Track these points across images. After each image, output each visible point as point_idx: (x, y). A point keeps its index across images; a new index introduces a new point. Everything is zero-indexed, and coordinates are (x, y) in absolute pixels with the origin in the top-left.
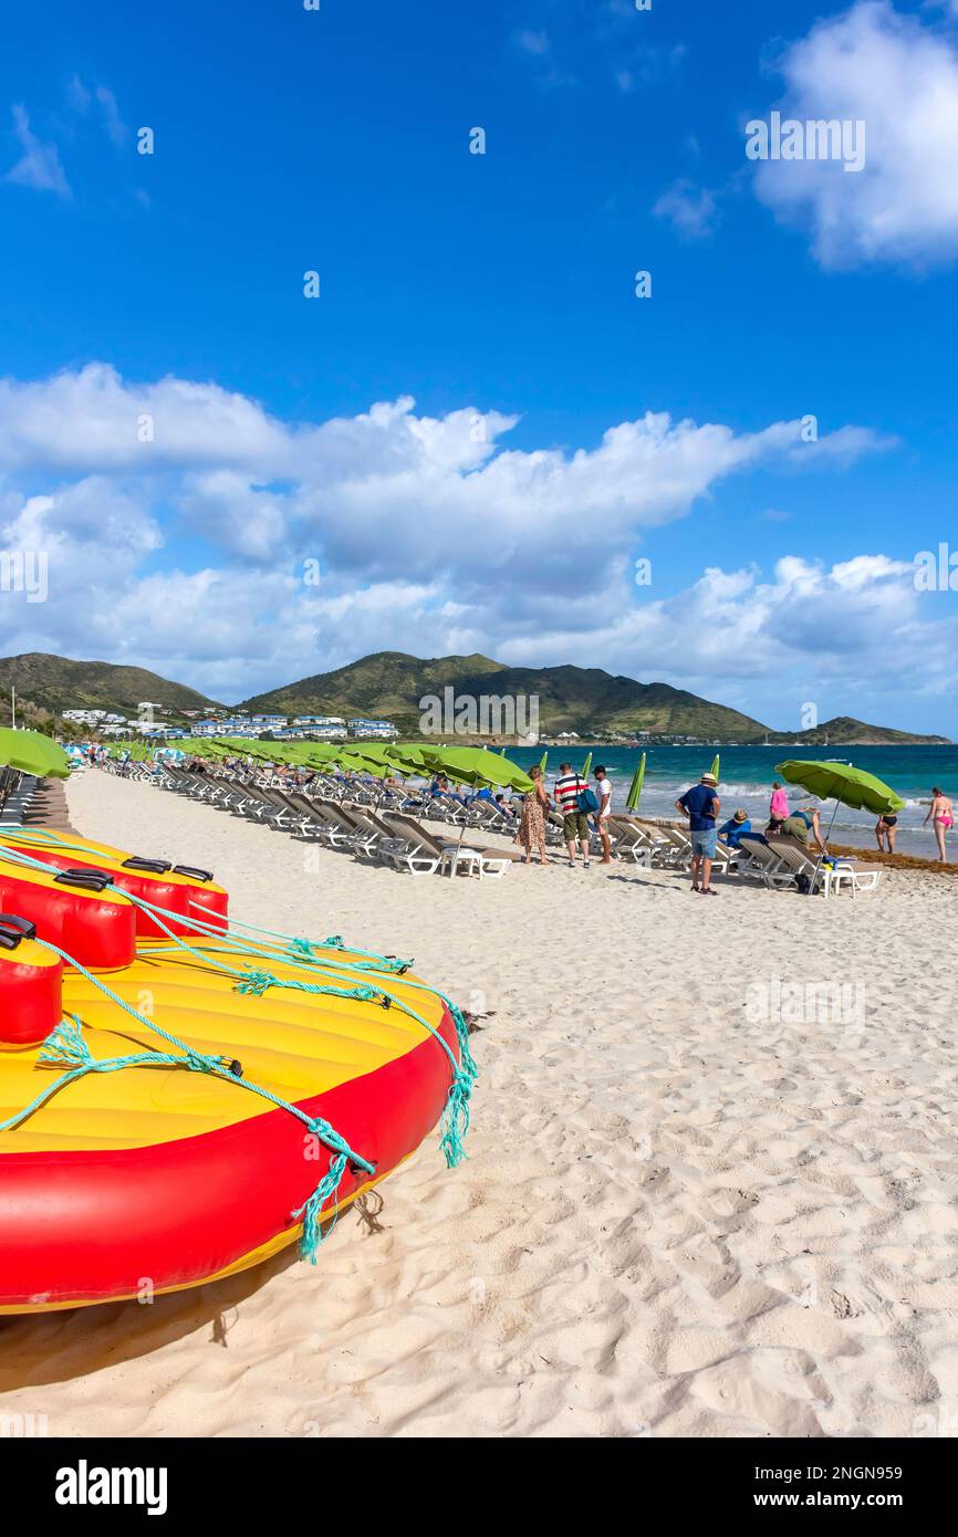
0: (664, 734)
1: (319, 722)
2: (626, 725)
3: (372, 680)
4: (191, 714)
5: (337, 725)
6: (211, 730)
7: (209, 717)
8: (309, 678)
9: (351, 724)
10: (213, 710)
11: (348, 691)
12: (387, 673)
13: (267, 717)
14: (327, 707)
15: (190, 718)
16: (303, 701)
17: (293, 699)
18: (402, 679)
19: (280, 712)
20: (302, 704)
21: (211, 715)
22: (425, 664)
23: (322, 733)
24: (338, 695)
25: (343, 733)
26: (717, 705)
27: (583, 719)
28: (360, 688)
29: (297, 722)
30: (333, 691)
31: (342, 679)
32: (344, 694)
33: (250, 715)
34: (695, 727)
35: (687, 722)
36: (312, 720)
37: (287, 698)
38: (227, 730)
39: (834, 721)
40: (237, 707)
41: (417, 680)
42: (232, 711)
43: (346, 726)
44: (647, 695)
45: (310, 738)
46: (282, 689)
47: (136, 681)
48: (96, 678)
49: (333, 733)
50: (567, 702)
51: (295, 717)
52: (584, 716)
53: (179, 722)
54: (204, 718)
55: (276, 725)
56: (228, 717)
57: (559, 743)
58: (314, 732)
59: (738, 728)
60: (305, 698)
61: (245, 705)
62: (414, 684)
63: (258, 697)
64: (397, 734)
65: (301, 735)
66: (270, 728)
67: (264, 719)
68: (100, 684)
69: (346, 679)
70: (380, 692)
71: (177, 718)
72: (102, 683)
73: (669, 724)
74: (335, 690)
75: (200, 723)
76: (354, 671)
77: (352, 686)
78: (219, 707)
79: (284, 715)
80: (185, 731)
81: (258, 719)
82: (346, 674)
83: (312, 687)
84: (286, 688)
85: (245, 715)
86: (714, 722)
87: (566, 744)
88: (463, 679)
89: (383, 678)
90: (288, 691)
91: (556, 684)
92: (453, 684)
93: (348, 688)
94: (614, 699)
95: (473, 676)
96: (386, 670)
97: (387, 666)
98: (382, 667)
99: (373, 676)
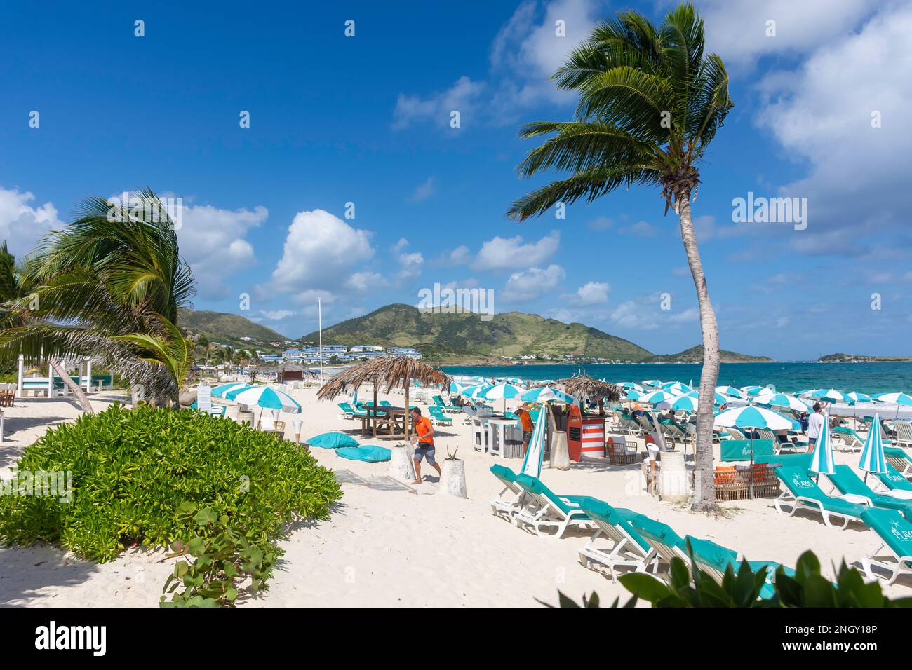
0: (582, 356)
1: (368, 349)
2: (557, 351)
3: (387, 322)
4: (277, 345)
5: (379, 351)
6: (296, 355)
8: (346, 321)
9: (389, 351)
11: (373, 329)
12: (397, 317)
14: (366, 339)
15: (276, 347)
16: (350, 336)
17: (343, 334)
18: (407, 321)
20: (350, 338)
21: (290, 346)
24: (364, 332)
25: (385, 356)
26: (615, 337)
27: (527, 347)
28: (380, 327)
29: (354, 350)
30: (363, 330)
31: (368, 322)
32: (370, 332)
34: (602, 352)
35: (597, 348)
36: (364, 348)
39: (696, 347)
41: (417, 322)
44: (569, 331)
46: (328, 329)
47: (234, 323)
48: (208, 322)
50: (516, 336)
51: (351, 347)
52: (528, 345)
54: (285, 347)
55: (340, 352)
57: (523, 363)
59: (630, 352)
60: (348, 334)
62: (415, 325)
63: (313, 334)
64: (422, 357)
65: (359, 359)
66: (336, 354)
67: (332, 348)
68: (211, 325)
69: (371, 322)
70: (392, 330)
72: (212, 325)
73: (585, 350)
74: (363, 329)
75: (287, 351)
76: (376, 316)
77: (375, 326)
78: (291, 340)
81: (327, 348)
82: (370, 319)
84: (331, 327)
86: (614, 348)
88: (447, 321)
89: (395, 321)
90: (332, 330)
91: (509, 324)
92: (441, 325)
93: (372, 327)
94: (547, 334)
95: (454, 319)
96: (396, 316)
97: (397, 313)
98: (394, 314)
99: (388, 319)
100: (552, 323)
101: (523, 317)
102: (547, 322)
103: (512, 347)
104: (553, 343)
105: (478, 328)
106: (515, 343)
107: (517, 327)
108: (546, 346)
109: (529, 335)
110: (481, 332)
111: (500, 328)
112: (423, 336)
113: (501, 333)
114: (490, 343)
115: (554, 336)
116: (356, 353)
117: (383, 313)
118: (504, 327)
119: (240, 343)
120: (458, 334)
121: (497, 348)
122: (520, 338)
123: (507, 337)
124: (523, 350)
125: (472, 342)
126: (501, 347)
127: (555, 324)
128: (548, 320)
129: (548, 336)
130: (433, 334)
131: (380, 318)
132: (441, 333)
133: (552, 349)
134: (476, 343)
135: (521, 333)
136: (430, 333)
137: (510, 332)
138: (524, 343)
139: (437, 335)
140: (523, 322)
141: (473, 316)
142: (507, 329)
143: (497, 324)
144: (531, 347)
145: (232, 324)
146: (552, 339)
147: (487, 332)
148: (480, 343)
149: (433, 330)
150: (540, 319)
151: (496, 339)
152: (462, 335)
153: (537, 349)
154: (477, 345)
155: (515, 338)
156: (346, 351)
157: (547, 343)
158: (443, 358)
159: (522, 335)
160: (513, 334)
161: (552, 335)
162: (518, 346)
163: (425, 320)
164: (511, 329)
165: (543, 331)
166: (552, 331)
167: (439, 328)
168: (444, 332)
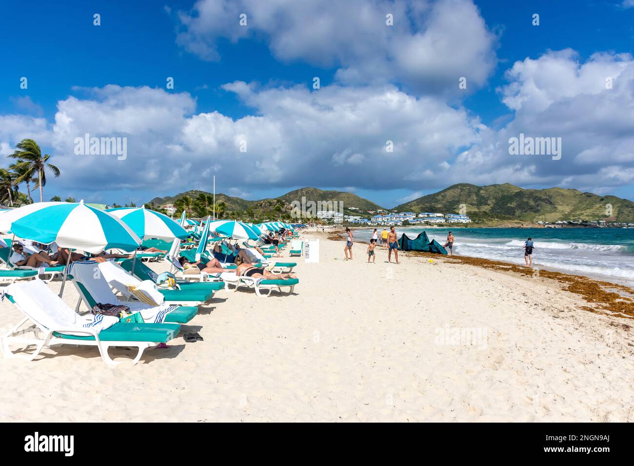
0: (614, 222)
1: (431, 216)
2: (591, 217)
3: (454, 197)
4: (371, 212)
6: (380, 220)
7: (379, 214)
10: (381, 211)
11: (443, 202)
12: (462, 193)
14: (434, 209)
15: (371, 214)
17: (418, 205)
18: (469, 196)
19: (412, 211)
21: (380, 213)
22: (480, 188)
23: (432, 221)
24: (439, 204)
25: (443, 221)
27: (566, 214)
28: (449, 200)
29: (420, 216)
30: (436, 202)
31: (440, 196)
32: (442, 204)
33: (398, 213)
35: (628, 216)
36: (428, 215)
37: (415, 205)
38: (388, 219)
40: (392, 209)
41: (477, 196)
42: (390, 211)
44: (603, 201)
45: (427, 223)
47: (348, 198)
49: (438, 221)
50: (557, 206)
51: (419, 213)
52: (566, 213)
53: (366, 216)
54: (378, 214)
55: (410, 217)
56: (388, 214)
57: (557, 227)
61: (396, 209)
62: (475, 198)
63: (402, 205)
64: (471, 221)
65: (423, 222)
66: (408, 218)
67: (405, 214)
69: (442, 196)
70: (458, 202)
71: (365, 214)
73: (617, 217)
75: (375, 216)
76: (446, 192)
77: (445, 200)
78: (384, 209)
79: (415, 212)
80: (368, 220)
81: (402, 214)
82: (442, 194)
83: (426, 200)
84: (414, 201)
85: (396, 213)
87: (560, 227)
88: (500, 195)
89: (460, 195)
90: (415, 202)
91: (550, 197)
92: (495, 198)
93: (443, 201)
94: (584, 204)
95: (506, 194)
96: (461, 191)
97: (462, 190)
98: (459, 190)
99: (455, 195)
100: (588, 196)
101: (562, 191)
102: (583, 195)
103: (553, 214)
104: (589, 212)
105: (525, 200)
106: (555, 211)
107: (558, 199)
108: (582, 214)
109: (568, 205)
110: (527, 203)
111: (543, 200)
112: (481, 207)
113: (544, 204)
114: (534, 212)
115: (590, 206)
116: (422, 218)
117: (452, 190)
118: (546, 199)
119: (348, 211)
120: (509, 205)
121: (539, 216)
122: (560, 208)
123: (549, 207)
124: (562, 217)
125: (520, 211)
126: (544, 214)
127: (590, 196)
128: (584, 193)
129: (585, 206)
130: (489, 205)
131: (449, 194)
132: (495, 204)
133: (587, 216)
134: (523, 212)
135: (561, 203)
136: (487, 204)
137: (551, 203)
138: (563, 211)
139: (492, 206)
140: (563, 195)
141: (521, 191)
142: (549, 201)
143: (541, 197)
144: (569, 214)
145: (347, 199)
146: (587, 209)
147: (532, 203)
148: (526, 212)
149: (489, 202)
150: (577, 193)
151: (539, 208)
152: (512, 206)
153: (574, 216)
154: (523, 213)
155: (556, 208)
156: (415, 217)
157: (583, 212)
158: (487, 222)
159: (561, 205)
160: (554, 204)
161: (588, 205)
162: (558, 214)
163: (483, 195)
164: (552, 201)
165: (580, 202)
166: (588, 202)
167: (494, 201)
168: (497, 203)
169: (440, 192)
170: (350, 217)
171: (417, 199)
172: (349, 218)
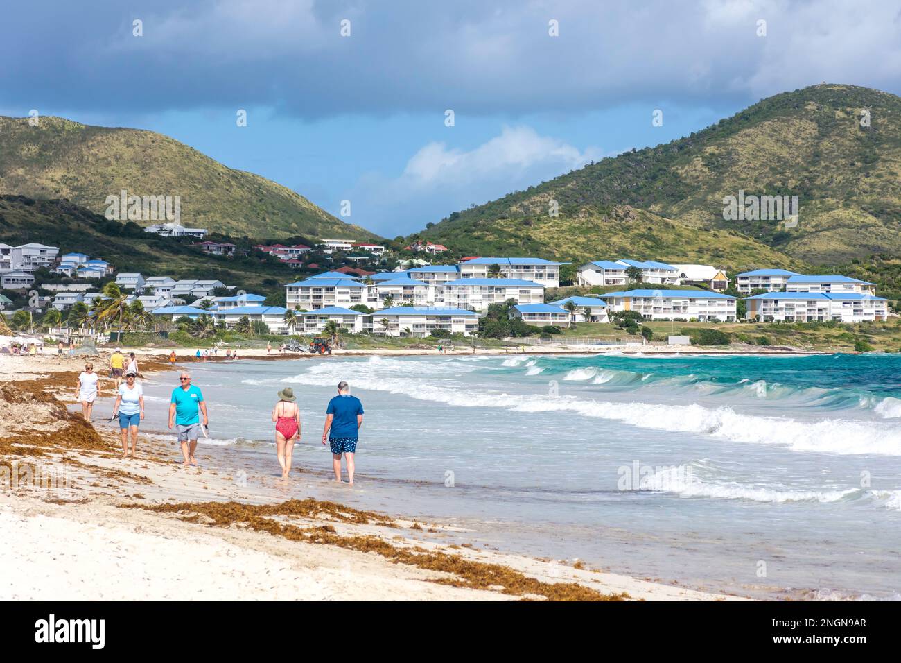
5: (703, 285)
9: (744, 285)
10: (346, 245)
12: (825, 144)
13: (502, 261)
14: (669, 237)
16: (597, 220)
17: (568, 214)
23: (662, 312)
24: (692, 207)
25: (722, 310)
29: (590, 277)
31: (699, 163)
36: (633, 273)
38: (388, 299)
43: (731, 291)
46: (532, 191)
49: (694, 310)
51: (578, 265)
56: (390, 266)
58: (640, 307)
60: (605, 211)
61: (433, 232)
63: (468, 213)
64: (887, 314)
65: (604, 315)
66: (511, 293)
67: (495, 270)
69: (710, 162)
75: (313, 280)
80: (268, 305)
81: (476, 268)
82: (711, 150)
89: (816, 160)
96: (819, 138)
97: (827, 125)
98: (811, 128)
99: (785, 153)
117: (763, 127)
119: (143, 248)
131: (752, 145)
169: (699, 139)
170: (152, 281)
171: (563, 179)
172: (148, 292)
